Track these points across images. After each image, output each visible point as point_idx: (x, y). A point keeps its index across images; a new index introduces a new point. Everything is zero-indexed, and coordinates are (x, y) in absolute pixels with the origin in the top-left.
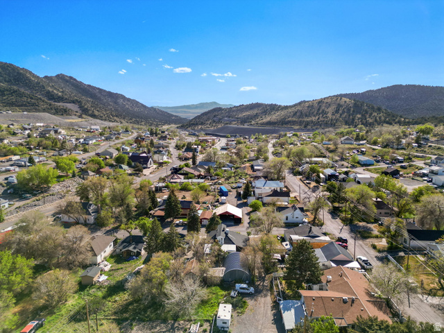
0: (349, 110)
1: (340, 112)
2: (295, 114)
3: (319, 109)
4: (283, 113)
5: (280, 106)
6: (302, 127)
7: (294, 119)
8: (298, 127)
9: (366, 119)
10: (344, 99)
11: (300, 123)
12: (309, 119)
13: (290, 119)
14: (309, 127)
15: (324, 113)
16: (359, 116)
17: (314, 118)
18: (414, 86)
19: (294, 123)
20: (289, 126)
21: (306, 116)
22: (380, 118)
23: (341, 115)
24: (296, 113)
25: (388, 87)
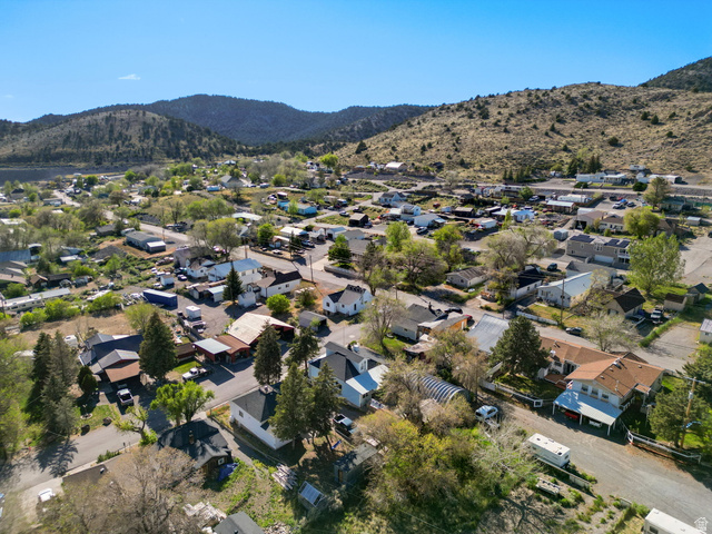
0: (164, 132)
1: (152, 136)
2: (67, 140)
3: (111, 132)
4: (39, 138)
5: (17, 124)
6: (92, 163)
7: (68, 150)
8: (83, 165)
9: (196, 147)
10: (150, 115)
11: (85, 157)
12: (100, 149)
13: (59, 150)
14: (106, 164)
15: (125, 139)
16: (184, 143)
17: (108, 148)
18: (224, 97)
19: (71, 157)
20: (62, 163)
21: (91, 143)
22: (215, 145)
23: (155, 141)
24: (68, 137)
25: (189, 98)
